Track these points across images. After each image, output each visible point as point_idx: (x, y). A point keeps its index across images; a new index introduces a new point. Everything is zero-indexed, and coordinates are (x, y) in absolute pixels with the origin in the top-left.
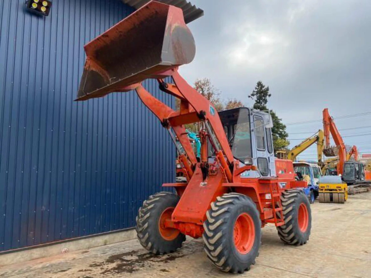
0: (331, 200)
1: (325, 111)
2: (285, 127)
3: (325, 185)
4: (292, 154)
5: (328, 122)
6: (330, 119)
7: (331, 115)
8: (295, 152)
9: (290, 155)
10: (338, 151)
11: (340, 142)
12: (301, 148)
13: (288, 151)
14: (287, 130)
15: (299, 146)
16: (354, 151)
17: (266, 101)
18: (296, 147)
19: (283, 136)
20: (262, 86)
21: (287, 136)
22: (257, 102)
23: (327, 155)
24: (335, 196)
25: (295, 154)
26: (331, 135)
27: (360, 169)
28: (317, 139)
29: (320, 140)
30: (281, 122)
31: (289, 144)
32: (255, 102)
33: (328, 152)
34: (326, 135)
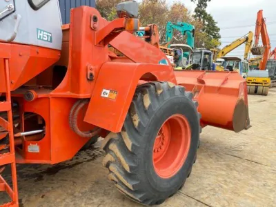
0: (256, 92)
1: (260, 12)
2: (219, 29)
3: (252, 79)
4: (223, 53)
5: (260, 23)
6: (263, 20)
8: (225, 51)
9: (220, 54)
10: (264, 50)
11: (267, 43)
12: (230, 47)
13: (219, 50)
14: (220, 33)
15: (230, 45)
17: (206, 5)
18: (227, 46)
19: (217, 37)
21: (219, 37)
22: (199, 7)
23: (254, 54)
25: (225, 53)
28: (247, 39)
29: (249, 41)
30: (216, 25)
32: (196, 6)
33: (255, 51)
34: (257, 36)
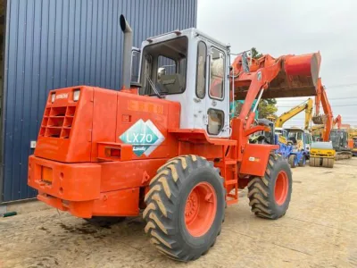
0: (321, 165)
1: (318, 81)
3: (316, 151)
4: (281, 120)
5: (320, 91)
6: (322, 88)
7: (323, 84)
9: (278, 122)
10: (326, 119)
11: (329, 111)
12: (289, 115)
13: (276, 117)
15: (288, 113)
16: (338, 120)
18: (285, 113)
19: (272, 103)
20: (256, 53)
21: (275, 103)
23: (315, 123)
24: (325, 161)
25: (283, 120)
26: (321, 105)
27: (345, 137)
28: (306, 107)
29: (309, 108)
31: (276, 110)
33: (316, 120)
34: (317, 104)
